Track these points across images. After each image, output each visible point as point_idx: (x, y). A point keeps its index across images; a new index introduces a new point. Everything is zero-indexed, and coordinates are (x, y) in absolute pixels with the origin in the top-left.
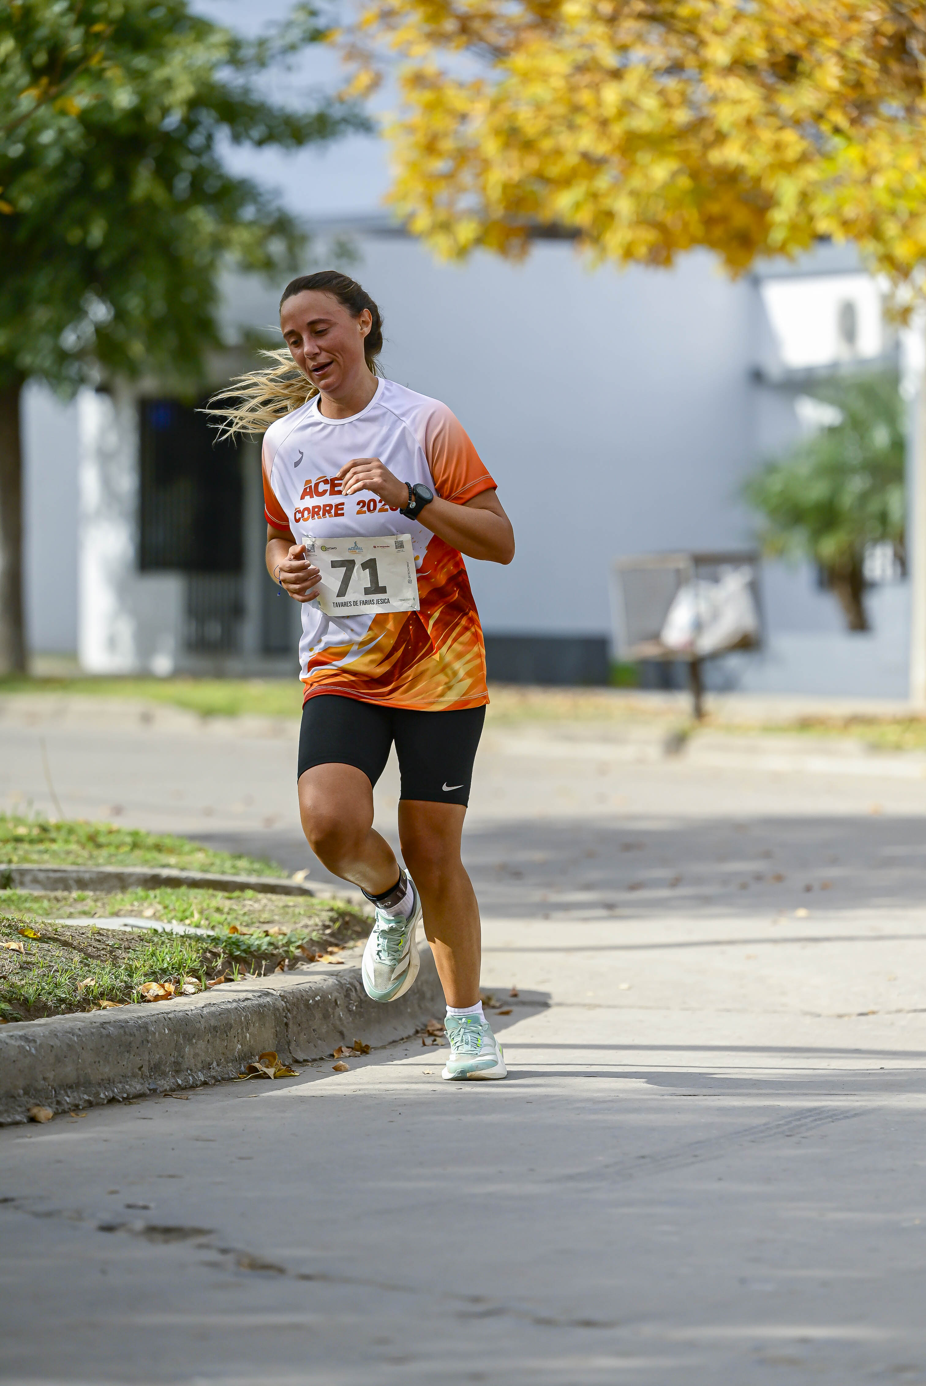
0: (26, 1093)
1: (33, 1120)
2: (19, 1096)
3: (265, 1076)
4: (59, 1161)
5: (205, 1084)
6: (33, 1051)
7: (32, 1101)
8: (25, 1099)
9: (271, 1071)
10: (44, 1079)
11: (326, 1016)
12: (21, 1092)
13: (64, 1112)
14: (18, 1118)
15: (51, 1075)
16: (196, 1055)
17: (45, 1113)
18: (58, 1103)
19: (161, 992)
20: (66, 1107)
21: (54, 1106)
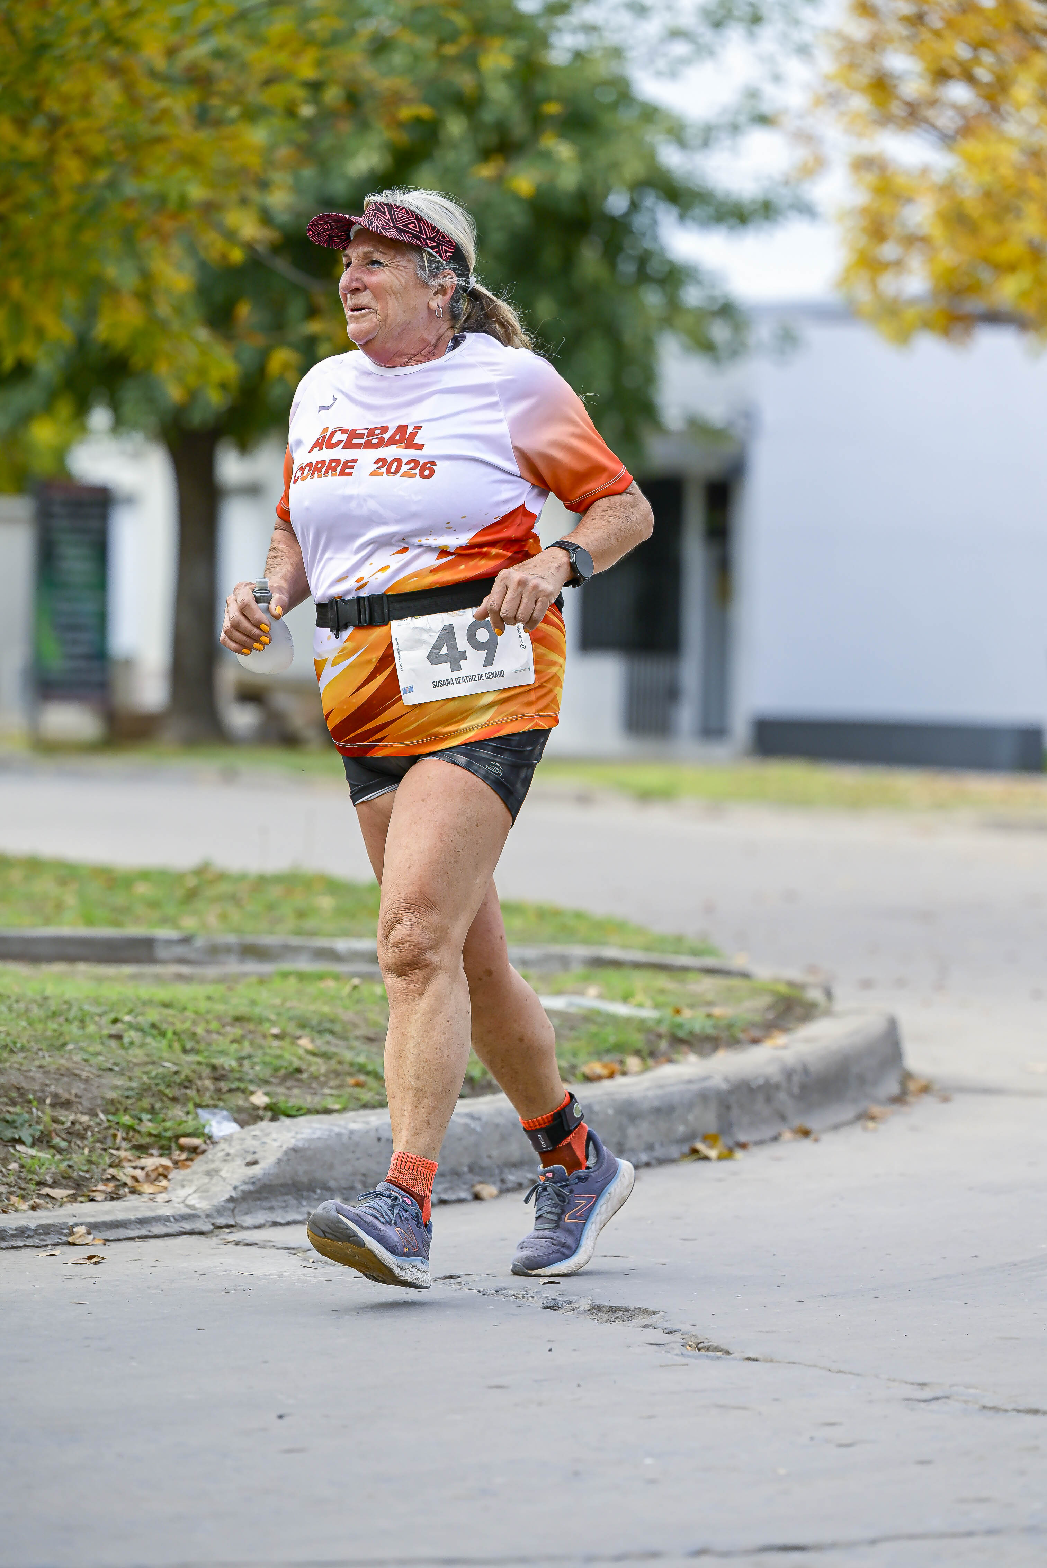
0: (471, 1170)
1: (477, 1197)
2: (464, 1173)
3: (706, 1158)
4: (503, 1240)
5: (648, 1165)
6: (479, 1129)
7: (477, 1179)
8: (469, 1177)
9: (713, 1153)
10: (490, 1157)
11: (769, 1100)
12: (465, 1169)
13: (508, 1190)
14: (463, 1195)
15: (495, 1153)
16: (639, 1136)
17: (488, 1190)
18: (503, 1181)
19: (605, 1072)
20: (510, 1185)
21: (499, 1184)
